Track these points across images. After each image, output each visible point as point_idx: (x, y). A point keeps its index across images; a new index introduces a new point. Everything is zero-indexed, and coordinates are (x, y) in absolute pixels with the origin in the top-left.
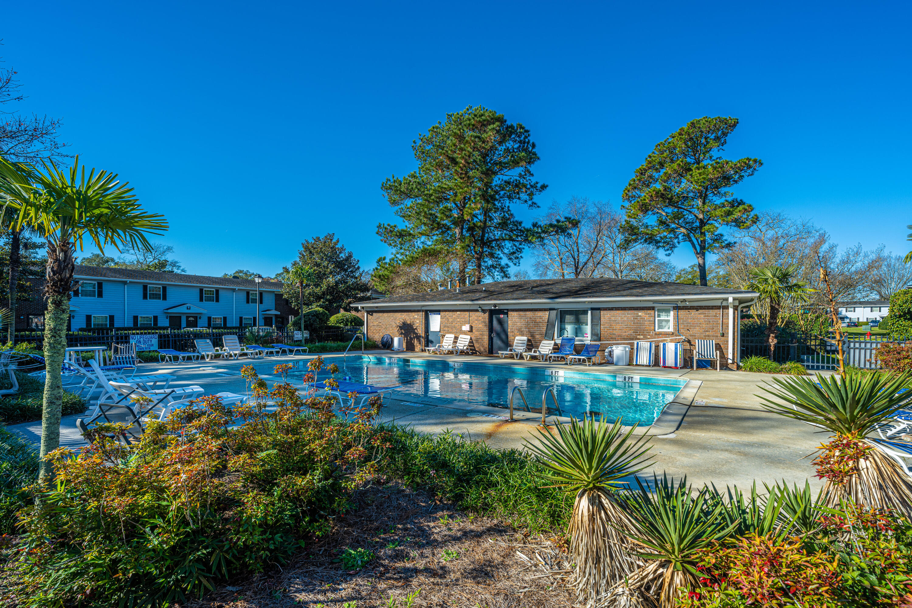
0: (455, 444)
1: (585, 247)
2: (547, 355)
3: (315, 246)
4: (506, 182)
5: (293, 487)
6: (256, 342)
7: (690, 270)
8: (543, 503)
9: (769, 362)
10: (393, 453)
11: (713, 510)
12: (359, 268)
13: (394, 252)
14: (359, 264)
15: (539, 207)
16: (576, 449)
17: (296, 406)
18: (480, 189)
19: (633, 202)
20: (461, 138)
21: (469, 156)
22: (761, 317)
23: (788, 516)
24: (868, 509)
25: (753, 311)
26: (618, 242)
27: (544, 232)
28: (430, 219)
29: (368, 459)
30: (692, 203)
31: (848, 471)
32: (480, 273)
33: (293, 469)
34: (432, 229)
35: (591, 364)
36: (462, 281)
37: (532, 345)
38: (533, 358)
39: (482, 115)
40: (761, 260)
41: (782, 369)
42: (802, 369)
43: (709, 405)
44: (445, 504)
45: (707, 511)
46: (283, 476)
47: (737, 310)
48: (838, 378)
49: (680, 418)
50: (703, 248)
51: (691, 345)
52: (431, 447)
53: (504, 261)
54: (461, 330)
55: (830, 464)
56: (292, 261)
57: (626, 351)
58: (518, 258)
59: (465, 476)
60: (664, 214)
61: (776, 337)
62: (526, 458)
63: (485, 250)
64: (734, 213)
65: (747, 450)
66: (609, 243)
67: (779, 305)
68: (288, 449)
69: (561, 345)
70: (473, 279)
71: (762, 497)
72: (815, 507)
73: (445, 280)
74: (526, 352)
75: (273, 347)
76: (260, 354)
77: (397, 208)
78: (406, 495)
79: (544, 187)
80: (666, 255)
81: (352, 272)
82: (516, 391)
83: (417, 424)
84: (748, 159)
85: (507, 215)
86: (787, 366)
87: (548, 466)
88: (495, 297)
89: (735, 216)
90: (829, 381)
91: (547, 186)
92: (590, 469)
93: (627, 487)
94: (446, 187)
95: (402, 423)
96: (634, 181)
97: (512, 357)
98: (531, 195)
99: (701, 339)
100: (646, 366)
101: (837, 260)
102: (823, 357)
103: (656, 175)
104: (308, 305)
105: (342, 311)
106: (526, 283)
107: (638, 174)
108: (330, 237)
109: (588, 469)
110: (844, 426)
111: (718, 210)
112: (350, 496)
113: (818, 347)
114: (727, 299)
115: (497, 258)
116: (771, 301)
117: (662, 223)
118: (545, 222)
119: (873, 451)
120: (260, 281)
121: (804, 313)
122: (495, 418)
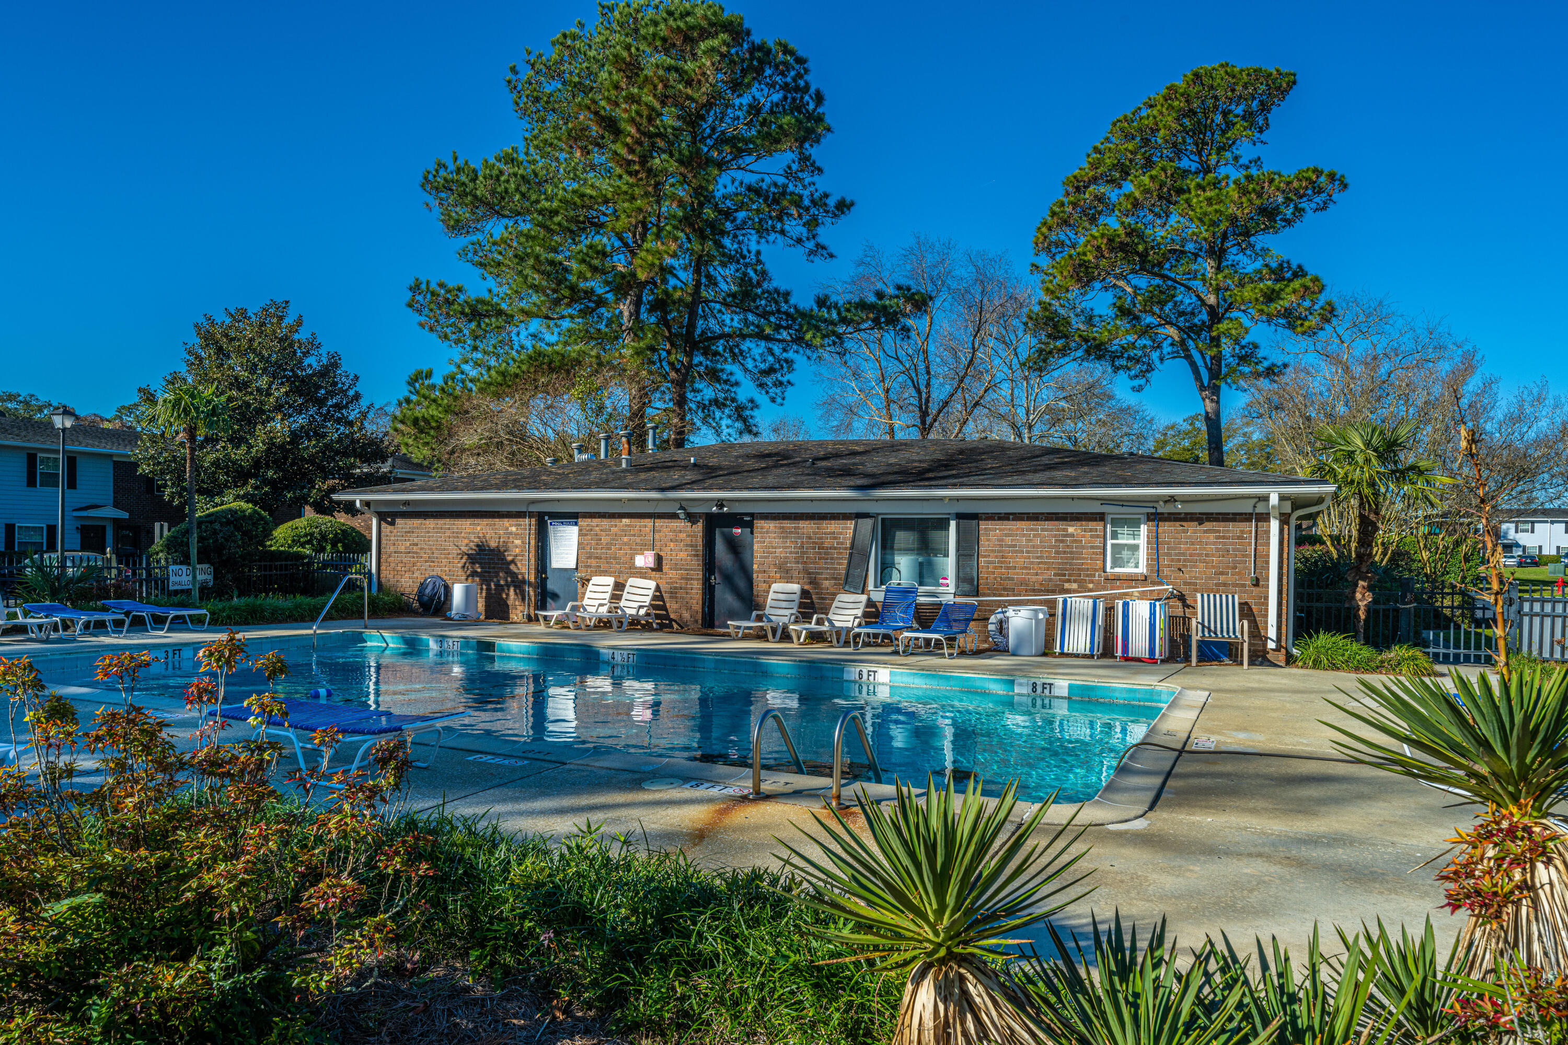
0: (608, 859)
1: (945, 363)
2: (849, 630)
3: (232, 334)
4: (750, 188)
5: (147, 995)
6: (54, 594)
7: (1186, 426)
8: (830, 1002)
9: (1355, 647)
10: (441, 890)
11: (1225, 998)
12: (357, 397)
13: (457, 359)
14: (359, 387)
15: (831, 256)
16: (906, 861)
17: (164, 771)
18: (681, 204)
19: (1058, 258)
20: (631, 69)
21: (650, 119)
22: (1339, 543)
23: (1386, 1002)
24: (1551, 977)
25: (1322, 528)
26: (1024, 354)
27: (844, 321)
28: (549, 275)
29: (368, 908)
30: (1194, 267)
31: (1512, 892)
32: (682, 419)
33: (150, 945)
34: (557, 302)
35: (955, 652)
36: (637, 438)
37: (811, 606)
38: (816, 637)
39: (688, 14)
40: (1341, 409)
41: (1382, 662)
42: (1423, 661)
43: (1223, 748)
44: (579, 1019)
45: (1212, 1001)
46: (118, 967)
47: (1288, 523)
48: (1494, 681)
49: (1157, 781)
50: (1215, 374)
51: (1186, 606)
52: (543, 870)
53: (746, 390)
54: (633, 566)
55: (1473, 876)
56: (166, 373)
57: (1037, 621)
58: (781, 383)
59: (631, 942)
60: (1129, 290)
61: (1370, 588)
62: (789, 890)
63: (696, 360)
64: (1283, 295)
65: (1305, 852)
66: (1003, 354)
67: (1377, 513)
68: (136, 888)
69: (885, 605)
70: (665, 436)
71: (1333, 961)
72: (1445, 978)
73: (591, 435)
74: (796, 622)
75: (105, 609)
76: (66, 628)
77: (463, 241)
78: (475, 1001)
79: (843, 206)
80: (1133, 388)
81: (338, 407)
82: (770, 722)
83: (511, 814)
84: (1315, 171)
85: (752, 274)
86: (1392, 655)
87: (842, 909)
88: (720, 481)
89: (1286, 304)
90: (1477, 689)
91: (852, 204)
92: (940, 913)
93: (1029, 952)
94: (594, 193)
95: (468, 811)
96: (1062, 205)
97: (761, 636)
98: (814, 223)
99: (1209, 591)
100: (1085, 656)
101: (1499, 414)
102: (1467, 633)
103: (1113, 195)
104: (209, 493)
105: (309, 513)
106: (800, 447)
107: (1070, 189)
108: (278, 310)
109: (934, 912)
110: (1505, 789)
111: (1249, 287)
112: (317, 1012)
113: (1458, 612)
114: (1266, 498)
115: (726, 382)
116: (1361, 505)
117: (1124, 312)
118: (848, 297)
119: (1562, 843)
120: (68, 424)
121: (1430, 533)
122: (715, 792)
